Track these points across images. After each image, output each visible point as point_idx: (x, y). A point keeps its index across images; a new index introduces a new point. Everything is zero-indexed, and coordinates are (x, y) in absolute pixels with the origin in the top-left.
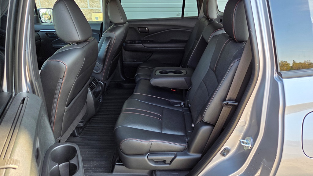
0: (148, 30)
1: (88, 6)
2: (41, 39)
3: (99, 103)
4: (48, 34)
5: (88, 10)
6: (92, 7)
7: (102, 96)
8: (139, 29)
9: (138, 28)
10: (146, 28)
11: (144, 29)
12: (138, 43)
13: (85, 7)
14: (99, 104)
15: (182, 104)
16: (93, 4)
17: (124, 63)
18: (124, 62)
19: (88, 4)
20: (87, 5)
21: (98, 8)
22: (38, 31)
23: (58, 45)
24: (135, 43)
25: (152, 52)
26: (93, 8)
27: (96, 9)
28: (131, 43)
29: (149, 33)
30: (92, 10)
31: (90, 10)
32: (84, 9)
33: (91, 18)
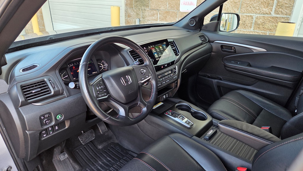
1: (271, 12)
2: (213, 52)
4: (224, 47)
5: (270, 17)
6: (278, 14)
13: (267, 13)
16: (280, 10)
19: (274, 10)
20: (271, 10)
21: (286, 16)
22: (213, 42)
23: (232, 63)
26: (278, 16)
27: (283, 16)
30: (277, 17)
31: (273, 18)
32: (263, 16)
33: (270, 28)
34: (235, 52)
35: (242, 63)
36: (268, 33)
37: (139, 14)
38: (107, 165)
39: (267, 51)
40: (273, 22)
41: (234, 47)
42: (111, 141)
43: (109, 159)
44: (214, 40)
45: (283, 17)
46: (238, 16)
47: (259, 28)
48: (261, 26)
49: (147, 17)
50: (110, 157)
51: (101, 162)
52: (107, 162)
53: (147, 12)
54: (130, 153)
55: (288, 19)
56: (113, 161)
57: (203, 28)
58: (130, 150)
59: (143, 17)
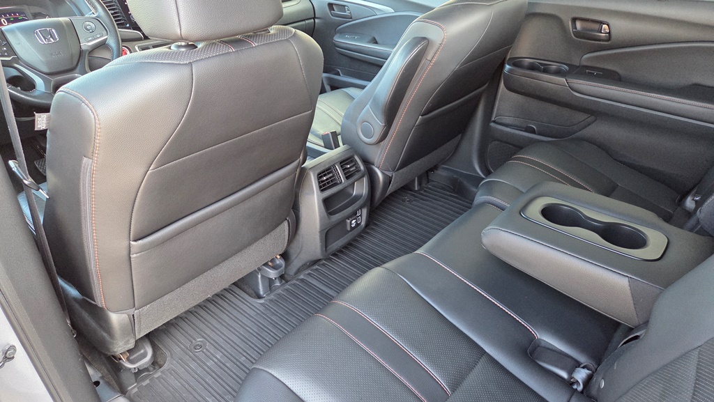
0: (609, 33)
2: (317, 18)
3: (349, 229)
7: (365, 211)
8: (579, 24)
9: (574, 20)
10: (602, 23)
11: (596, 26)
12: (558, 73)
14: (349, 232)
15: (581, 375)
17: (492, 124)
18: (494, 122)
23: (347, 39)
24: (546, 71)
25: (595, 112)
28: (532, 67)
29: (610, 43)
34: (351, 16)
35: (362, 38)
39: (395, 11)
41: (348, 7)
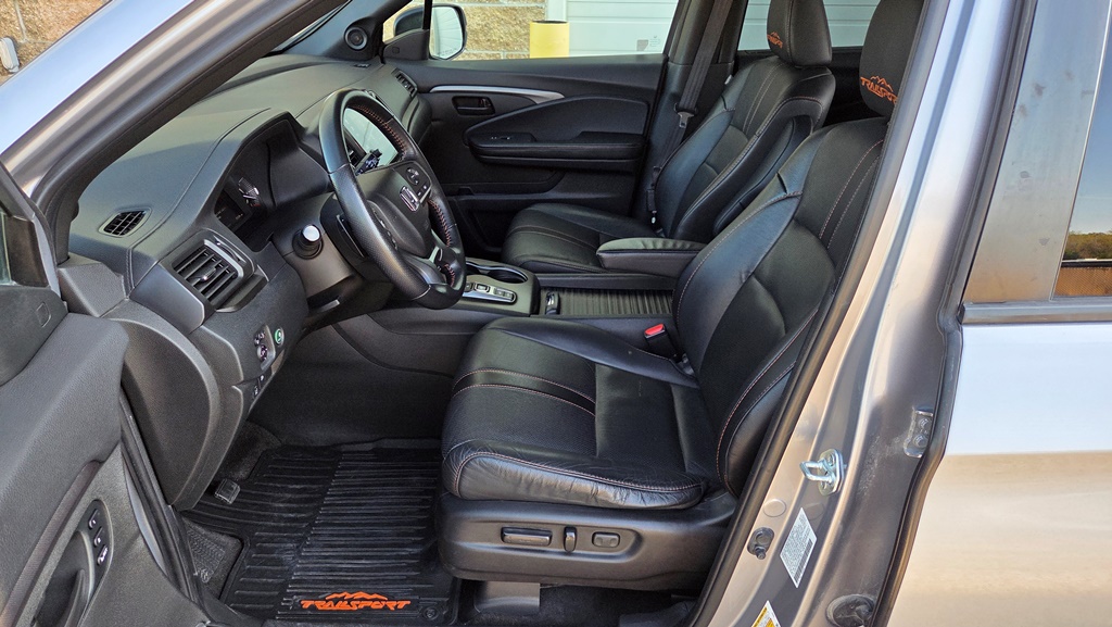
2: (435, 120)
4: (459, 101)
5: (497, 9)
21: (533, 4)
22: (429, 92)
26: (515, 4)
27: (528, 5)
30: (514, 9)
31: (505, 11)
32: (481, 8)
33: (505, 39)
34: (492, 111)
35: (518, 137)
36: (502, 54)
37: (5, 20)
38: (307, 501)
39: (566, 97)
40: (507, 23)
41: (488, 99)
42: (260, 448)
43: (298, 487)
44: (428, 85)
45: (528, 8)
46: (458, 9)
47: (477, 42)
48: (482, 38)
49: (50, 28)
50: (297, 482)
51: (282, 502)
52: (297, 496)
53: (49, 9)
54: (345, 448)
55: (540, 13)
56: (315, 486)
57: (386, 52)
58: (341, 444)
59: (29, 31)
